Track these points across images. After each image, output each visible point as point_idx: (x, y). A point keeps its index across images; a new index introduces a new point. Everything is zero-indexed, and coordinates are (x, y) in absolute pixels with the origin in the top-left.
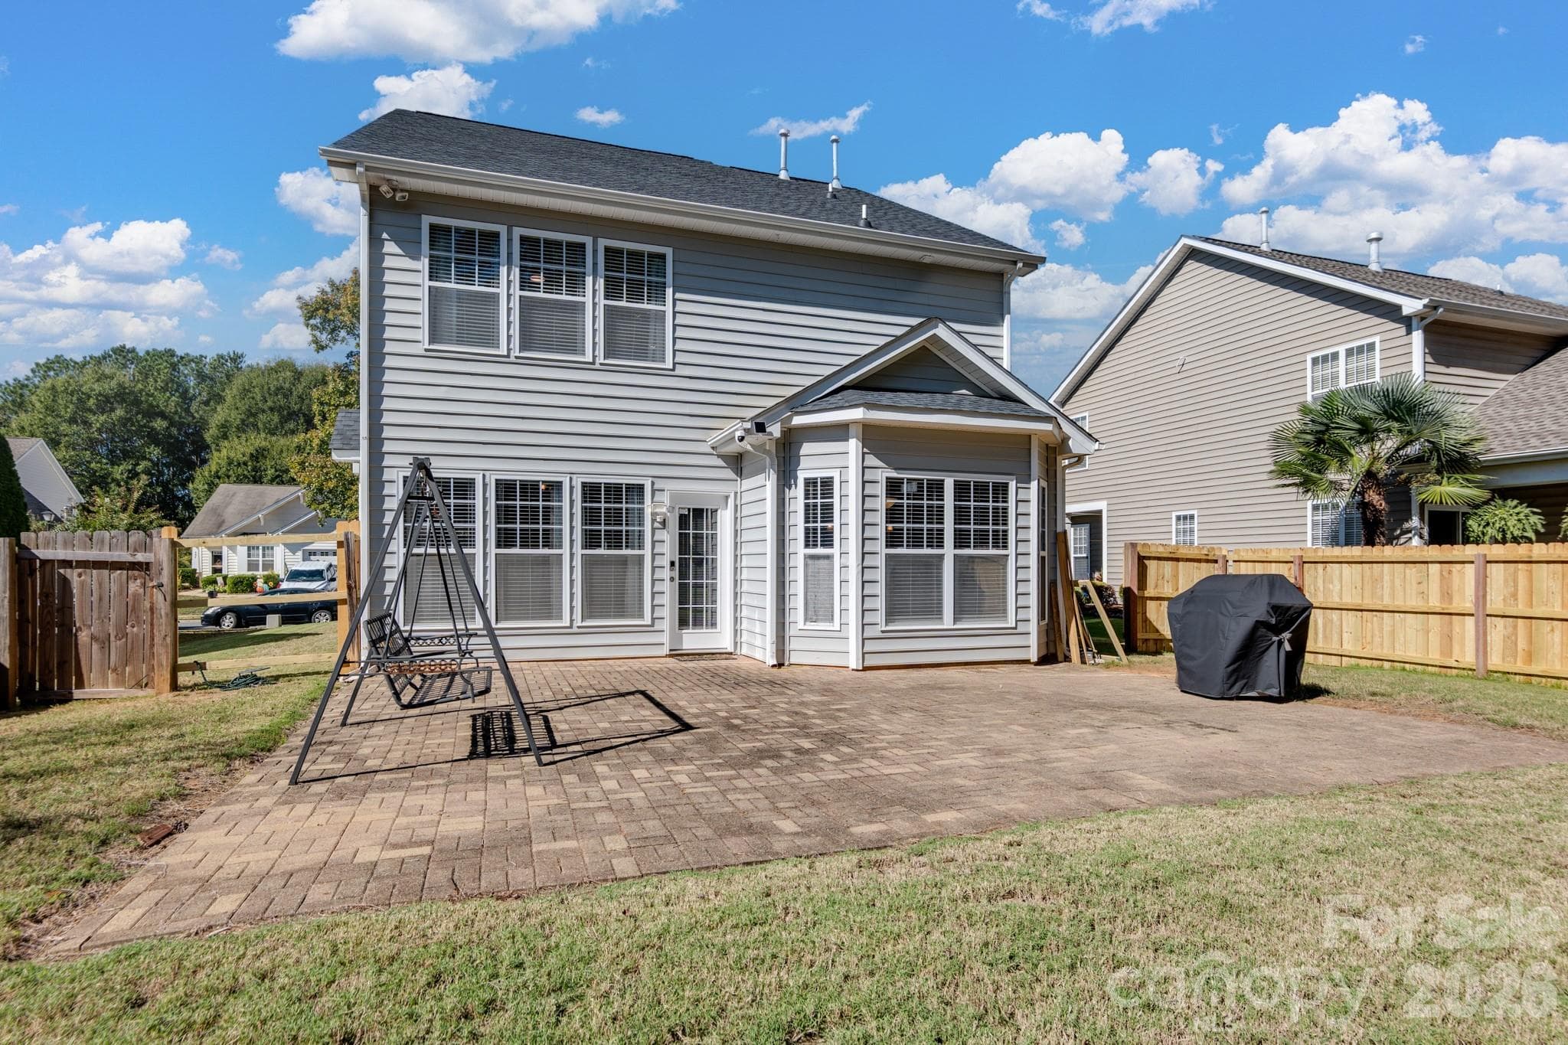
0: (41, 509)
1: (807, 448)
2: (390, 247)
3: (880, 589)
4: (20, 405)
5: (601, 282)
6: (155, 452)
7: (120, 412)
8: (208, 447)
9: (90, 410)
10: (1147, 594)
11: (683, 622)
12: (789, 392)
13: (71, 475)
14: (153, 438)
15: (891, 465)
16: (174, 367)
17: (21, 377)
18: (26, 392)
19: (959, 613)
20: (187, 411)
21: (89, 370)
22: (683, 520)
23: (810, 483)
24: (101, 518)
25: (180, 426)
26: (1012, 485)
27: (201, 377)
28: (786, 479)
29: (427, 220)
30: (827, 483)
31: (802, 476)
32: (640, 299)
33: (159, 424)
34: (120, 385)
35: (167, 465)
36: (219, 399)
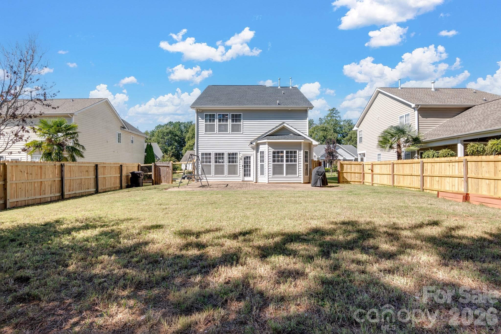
0: (157, 157)
1: (261, 146)
2: (200, 118)
3: (271, 170)
4: (153, 135)
5: (231, 120)
6: (176, 144)
7: (170, 136)
8: (186, 142)
9: (165, 136)
10: (343, 172)
11: (245, 176)
12: (256, 138)
13: (161, 149)
14: (176, 141)
15: (273, 149)
16: (180, 125)
17: (153, 129)
18: (154, 132)
19: (287, 174)
20: (182, 135)
21: (164, 127)
22: (245, 158)
23: (261, 152)
24: (166, 159)
25: (181, 138)
26: (298, 151)
27: (185, 127)
28: (257, 151)
29: (205, 114)
30: (263, 152)
31: (260, 151)
32: (237, 122)
33: (177, 138)
34: (170, 130)
35: (179, 147)
36: (188, 131)
